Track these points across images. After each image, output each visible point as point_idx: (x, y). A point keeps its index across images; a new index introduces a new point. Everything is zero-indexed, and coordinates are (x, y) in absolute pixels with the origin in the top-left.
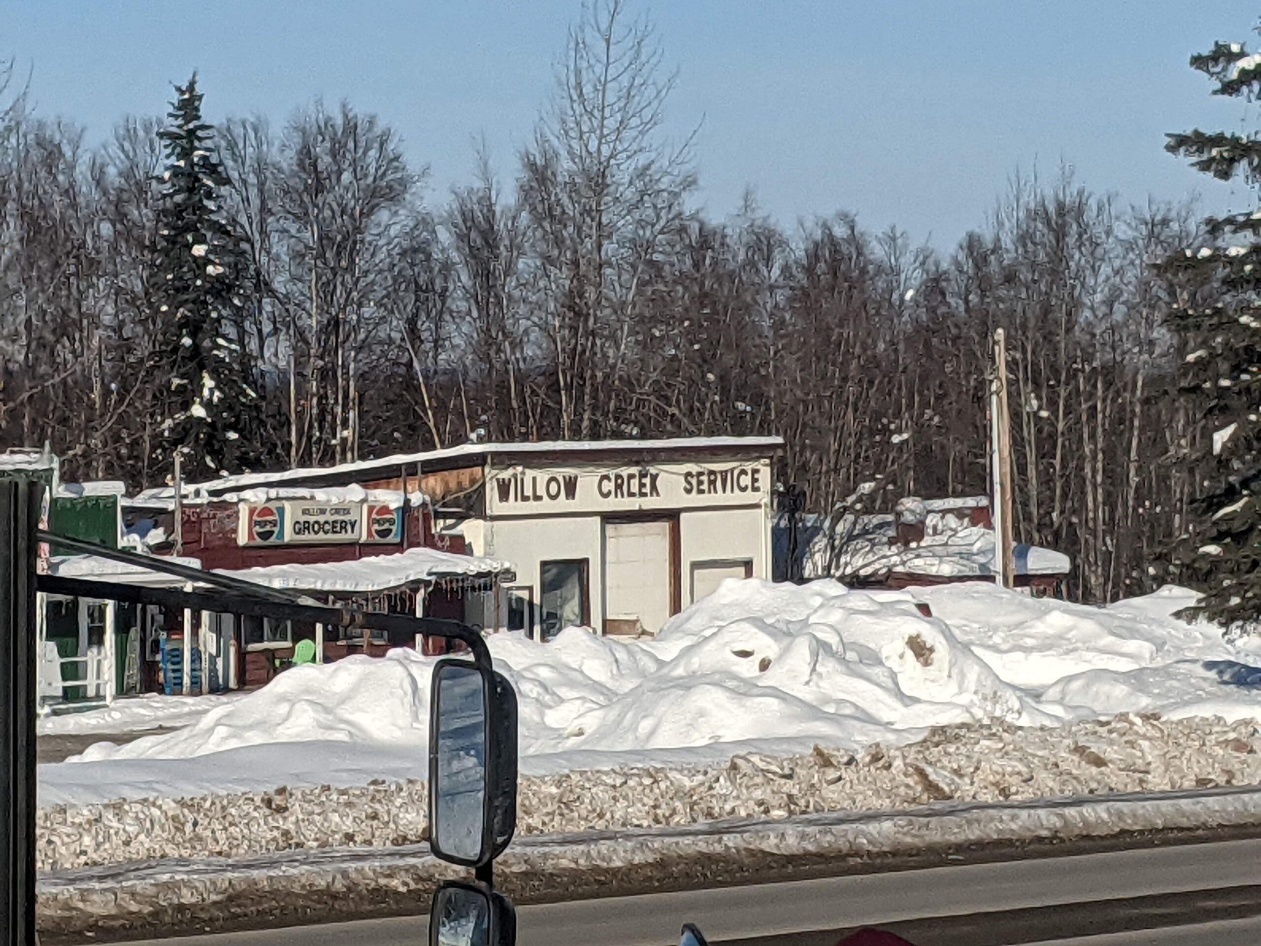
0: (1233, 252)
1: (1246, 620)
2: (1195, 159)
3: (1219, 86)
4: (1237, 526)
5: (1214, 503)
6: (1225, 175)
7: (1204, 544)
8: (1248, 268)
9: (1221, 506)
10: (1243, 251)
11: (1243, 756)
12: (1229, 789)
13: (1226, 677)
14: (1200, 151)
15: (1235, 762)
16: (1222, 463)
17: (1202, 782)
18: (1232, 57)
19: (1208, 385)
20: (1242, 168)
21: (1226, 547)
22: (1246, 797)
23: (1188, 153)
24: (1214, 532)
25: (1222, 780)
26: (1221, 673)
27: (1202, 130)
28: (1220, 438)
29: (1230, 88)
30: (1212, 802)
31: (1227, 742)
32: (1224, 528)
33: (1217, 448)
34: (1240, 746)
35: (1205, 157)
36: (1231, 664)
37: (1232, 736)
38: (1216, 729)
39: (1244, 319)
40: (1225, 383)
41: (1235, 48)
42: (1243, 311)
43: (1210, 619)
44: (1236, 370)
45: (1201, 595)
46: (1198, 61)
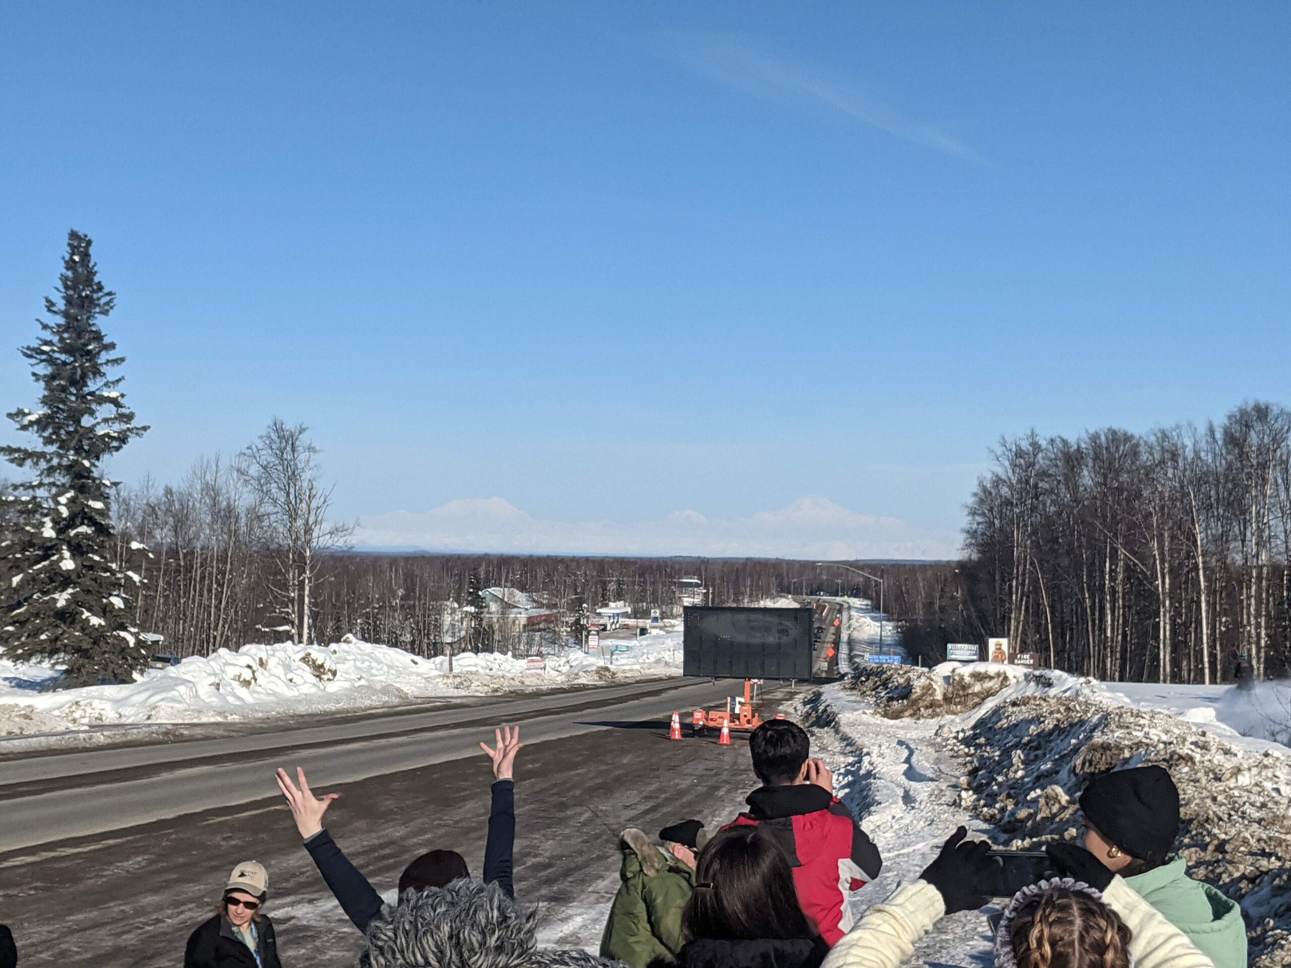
0: (24, 499)
1: (24, 660)
2: (7, 458)
3: (18, 426)
4: (22, 619)
5: (13, 608)
6: (21, 465)
7: (6, 626)
8: (30, 506)
9: (14, 610)
10: (28, 498)
11: (28, 721)
12: (21, 736)
13: (13, 684)
14: (10, 454)
15: (24, 723)
16: (16, 590)
17: (10, 733)
18: (25, 415)
19: (11, 556)
20: (29, 462)
21: (16, 628)
22: (30, 740)
23: (4, 455)
24: (11, 621)
25: (18, 732)
26: (11, 682)
27: (11, 445)
28: (16, 580)
29: (24, 428)
30: (16, 742)
31: (21, 715)
32: (16, 619)
33: (14, 584)
34: (27, 717)
35: (12, 457)
36: (15, 678)
37: (23, 712)
38: (16, 709)
39: (28, 528)
40: (18, 556)
41: (26, 411)
42: (27, 525)
43: (8, 659)
44: (24, 550)
45: (4, 649)
46: (10, 415)
